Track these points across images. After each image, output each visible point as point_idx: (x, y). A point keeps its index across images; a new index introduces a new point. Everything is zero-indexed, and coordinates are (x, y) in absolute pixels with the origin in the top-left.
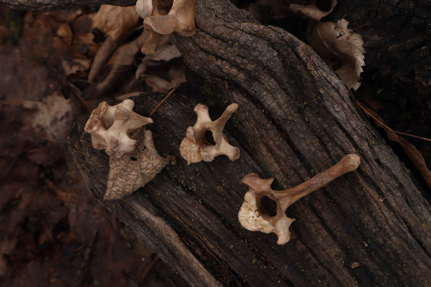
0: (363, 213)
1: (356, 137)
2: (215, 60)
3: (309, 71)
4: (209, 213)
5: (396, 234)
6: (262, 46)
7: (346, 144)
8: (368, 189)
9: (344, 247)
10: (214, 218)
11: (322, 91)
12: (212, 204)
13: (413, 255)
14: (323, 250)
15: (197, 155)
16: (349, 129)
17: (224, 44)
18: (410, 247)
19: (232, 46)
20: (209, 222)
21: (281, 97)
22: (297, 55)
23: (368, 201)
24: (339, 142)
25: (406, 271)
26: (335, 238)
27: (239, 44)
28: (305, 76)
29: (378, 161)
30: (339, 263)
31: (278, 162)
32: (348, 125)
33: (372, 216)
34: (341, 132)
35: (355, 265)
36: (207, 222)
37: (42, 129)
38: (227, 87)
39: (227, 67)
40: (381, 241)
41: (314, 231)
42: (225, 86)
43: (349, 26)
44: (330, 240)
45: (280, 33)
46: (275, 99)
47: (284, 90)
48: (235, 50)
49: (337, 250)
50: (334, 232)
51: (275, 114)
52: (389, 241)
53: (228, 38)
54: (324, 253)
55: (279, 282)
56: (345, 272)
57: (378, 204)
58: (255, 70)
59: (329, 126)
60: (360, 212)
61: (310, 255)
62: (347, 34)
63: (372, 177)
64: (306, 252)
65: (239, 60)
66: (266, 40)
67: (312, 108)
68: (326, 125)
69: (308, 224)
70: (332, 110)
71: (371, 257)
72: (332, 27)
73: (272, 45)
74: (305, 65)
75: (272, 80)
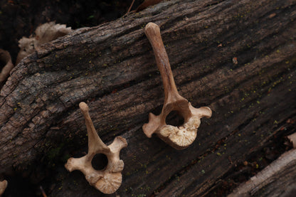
0: (194, 39)
1: (131, 26)
3: (64, 48)
4: (169, 187)
5: (217, 14)
6: (28, 82)
7: (134, 35)
8: (176, 27)
10: (175, 182)
11: (85, 41)
12: (162, 183)
13: (235, 6)
14: (219, 84)
15: (115, 176)
16: (122, 29)
17: (16, 114)
19: (20, 108)
20: (177, 188)
21: (79, 82)
22: (46, 55)
23: (186, 30)
24: (131, 41)
25: (246, 16)
26: (211, 72)
27: (20, 101)
28: (65, 52)
29: (154, 14)
30: (232, 73)
31: (137, 103)
32: (119, 29)
33: (199, 32)
34: (123, 37)
35: (235, 60)
36: (177, 191)
38: (57, 128)
39: (39, 120)
40: (220, 30)
41: (202, 89)
42: (56, 130)
43: (28, 37)
44: (211, 76)
45: (21, 65)
46: (80, 87)
47: (73, 78)
48: (24, 106)
49: (220, 72)
50: (206, 70)
51: (93, 92)
52: (222, 23)
53: (11, 109)
54: (222, 85)
55: (239, 135)
56: (240, 71)
57: (190, 22)
58: (49, 94)
59: (116, 45)
60: (194, 42)
61: (221, 100)
62: (34, 39)
63: (166, 21)
64: (218, 104)
65: (35, 106)
66: (24, 78)
67: (96, 58)
68: (114, 48)
69: (196, 92)
70: (103, 38)
71: (231, 45)
72: (23, 53)
73: (30, 74)
74: (56, 50)
75: (62, 85)
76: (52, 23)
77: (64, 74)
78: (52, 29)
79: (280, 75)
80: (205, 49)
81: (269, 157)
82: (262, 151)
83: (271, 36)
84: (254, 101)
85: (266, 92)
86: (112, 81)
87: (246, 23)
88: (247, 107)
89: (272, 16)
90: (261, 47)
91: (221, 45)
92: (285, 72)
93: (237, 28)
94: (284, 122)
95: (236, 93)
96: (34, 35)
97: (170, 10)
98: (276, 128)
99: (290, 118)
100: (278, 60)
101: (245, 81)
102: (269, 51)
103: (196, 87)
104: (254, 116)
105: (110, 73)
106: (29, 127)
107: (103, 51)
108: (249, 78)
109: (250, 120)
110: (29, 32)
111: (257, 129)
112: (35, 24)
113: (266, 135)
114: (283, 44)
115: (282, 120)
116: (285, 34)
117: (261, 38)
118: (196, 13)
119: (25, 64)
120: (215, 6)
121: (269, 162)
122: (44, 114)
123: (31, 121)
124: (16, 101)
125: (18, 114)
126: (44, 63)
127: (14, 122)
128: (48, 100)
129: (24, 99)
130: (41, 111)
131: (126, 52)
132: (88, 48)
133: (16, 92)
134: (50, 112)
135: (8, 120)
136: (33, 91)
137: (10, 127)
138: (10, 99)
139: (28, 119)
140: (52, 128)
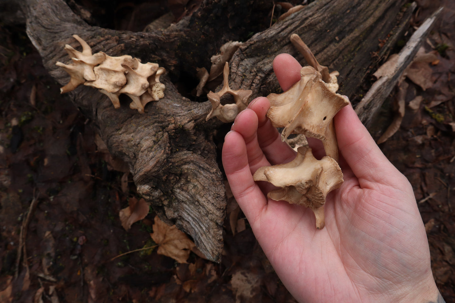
0: (315, 29)
1: (283, 27)
2: (253, 87)
3: (255, 43)
5: (323, 14)
8: (306, 23)
9: (330, 42)
11: (264, 38)
13: (331, 7)
14: (332, 52)
16: (280, 29)
17: (245, 80)
18: (328, 8)
19: (245, 76)
21: (266, 61)
22: (246, 49)
23: (311, 24)
24: (286, 34)
25: (337, 13)
26: (327, 46)
27: (244, 73)
28: (256, 45)
29: (292, 19)
30: (338, 45)
32: (278, 29)
33: (317, 24)
34: (282, 33)
35: (337, 38)
37: (253, 290)
38: (264, 86)
39: (256, 81)
40: (327, 22)
41: (325, 56)
42: (264, 87)
43: (215, 55)
44: (328, 48)
45: (235, 57)
46: (268, 64)
47: (262, 60)
48: (247, 75)
49: (332, 46)
50: (325, 46)
52: (327, 18)
53: (241, 78)
54: (334, 53)
55: (349, 79)
56: (341, 43)
57: (312, 19)
58: (256, 68)
59: (279, 38)
60: (315, 31)
61: (335, 62)
62: (220, 55)
63: (301, 20)
64: (334, 64)
65: (252, 74)
66: (240, 62)
67: (270, 47)
68: (279, 40)
69: (323, 59)
70: (272, 35)
71: (333, 30)
72: (214, 66)
73: (242, 60)
74: (251, 45)
75: (259, 63)
76: (230, 42)
77: (257, 58)
78: (231, 45)
79: (358, 45)
80: (321, 34)
81: (366, 89)
82: (361, 87)
83: (350, 22)
84: (349, 61)
85: (354, 55)
87: (338, 17)
88: (347, 64)
89: (348, 11)
90: (347, 29)
91: (328, 31)
92: (360, 43)
93: (334, 21)
94: (368, 69)
95: (341, 57)
96: (220, 52)
97: (300, 15)
98: (365, 72)
99: (370, 66)
100: (357, 34)
101: (343, 50)
102: (351, 31)
103: (322, 56)
104: (353, 68)
106: (253, 86)
107: (273, 42)
108: (346, 47)
109: (351, 71)
110: (217, 51)
111: (356, 74)
112: (219, 46)
113: (362, 76)
114: (357, 26)
115: (367, 67)
116: (357, 20)
117: (347, 24)
118: (313, 14)
119: (237, 55)
120: (322, 9)
121: (366, 91)
122: (258, 77)
123: (253, 82)
124: (243, 73)
125: (246, 79)
126: (246, 53)
127: (246, 83)
128: (257, 71)
129: (245, 71)
130: (256, 76)
131: (284, 41)
132: (267, 41)
133: (240, 69)
134: (260, 76)
135: (242, 83)
136: (248, 67)
137: (245, 86)
138: (239, 72)
139: (251, 81)
140: (262, 87)
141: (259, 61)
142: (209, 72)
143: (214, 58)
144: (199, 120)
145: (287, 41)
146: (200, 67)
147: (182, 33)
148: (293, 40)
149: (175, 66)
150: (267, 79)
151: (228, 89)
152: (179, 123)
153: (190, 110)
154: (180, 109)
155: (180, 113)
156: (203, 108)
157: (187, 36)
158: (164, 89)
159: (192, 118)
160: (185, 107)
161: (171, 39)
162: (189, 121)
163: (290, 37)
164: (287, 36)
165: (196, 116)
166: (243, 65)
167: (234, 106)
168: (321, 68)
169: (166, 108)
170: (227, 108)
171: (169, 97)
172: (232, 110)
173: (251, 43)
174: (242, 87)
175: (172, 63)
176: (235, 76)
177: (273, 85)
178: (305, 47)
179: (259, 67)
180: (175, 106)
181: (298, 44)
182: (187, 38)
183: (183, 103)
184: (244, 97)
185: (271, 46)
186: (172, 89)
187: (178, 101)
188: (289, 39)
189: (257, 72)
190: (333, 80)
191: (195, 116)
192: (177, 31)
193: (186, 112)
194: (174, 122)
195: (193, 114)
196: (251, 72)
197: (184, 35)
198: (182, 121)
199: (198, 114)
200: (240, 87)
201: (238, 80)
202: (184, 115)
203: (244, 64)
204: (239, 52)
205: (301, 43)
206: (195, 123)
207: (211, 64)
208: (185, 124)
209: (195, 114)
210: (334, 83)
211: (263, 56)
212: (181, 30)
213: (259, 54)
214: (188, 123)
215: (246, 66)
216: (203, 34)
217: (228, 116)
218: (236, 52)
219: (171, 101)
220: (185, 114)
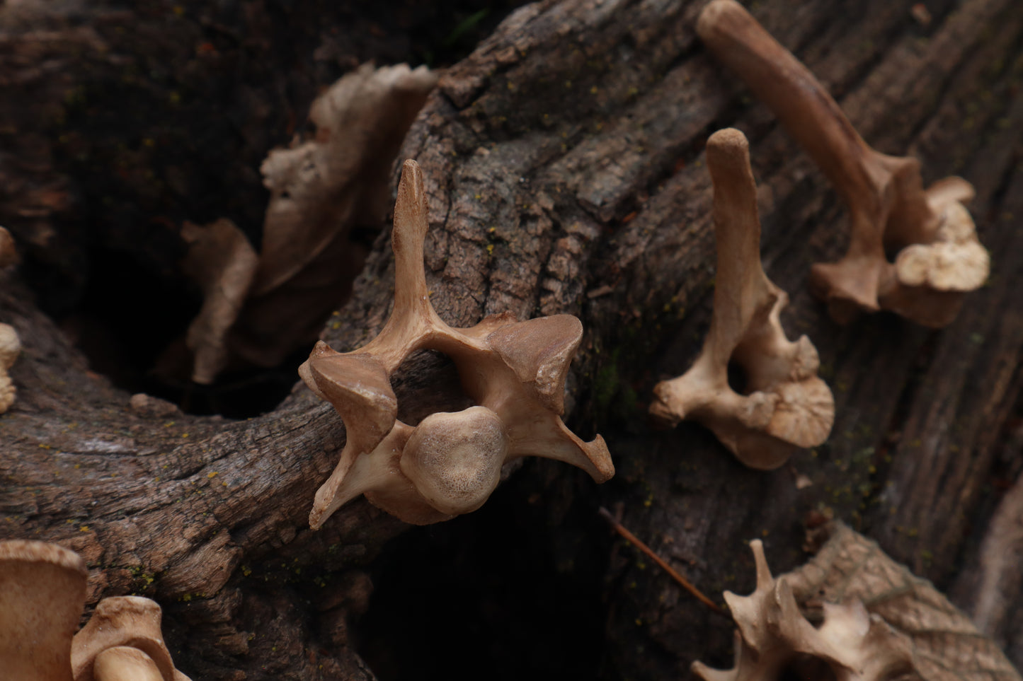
2: (551, 297)
4: (915, 409)
6: (477, 172)
9: (892, 36)
10: (924, 390)
11: (566, 27)
12: (891, 403)
14: (910, 86)
15: (810, 386)
17: (502, 262)
19: (497, 240)
20: (938, 404)
21: (593, 150)
22: (478, 92)
26: (877, 59)
27: (491, 223)
28: (529, 69)
30: (929, 49)
35: (919, 12)
36: (941, 411)
38: (605, 289)
39: (563, 265)
41: (878, 107)
42: (606, 296)
44: (886, 68)
45: (423, 140)
46: (601, 166)
47: (569, 148)
48: (510, 232)
49: (901, 53)
50: (868, 55)
51: (642, 169)
53: (479, 252)
54: (918, 88)
56: (943, 37)
58: (549, 190)
59: (643, 25)
61: (926, 135)
65: (536, 228)
66: (456, 168)
67: (602, 76)
68: (642, 36)
72: (281, 206)
73: (464, 153)
74: (503, 68)
75: (556, 166)
76: (366, 69)
77: (545, 141)
86: (668, 134)
95: (949, 108)
101: (958, 68)
105: (653, 114)
106: (551, 292)
107: (615, 52)
108: (971, 52)
119: (433, 130)
122: (571, 244)
123: (545, 274)
124: (482, 224)
125: (506, 258)
126: (481, 117)
127: (512, 282)
128: (556, 208)
129: (495, 215)
130: (554, 240)
131: (668, 43)
132: (582, 46)
133: (463, 201)
134: (581, 238)
135: (487, 282)
136: (504, 191)
137: (507, 300)
138: (464, 223)
139: (537, 269)
140: (594, 294)
141: (557, 156)
142: (257, 243)
143: (277, 162)
144: (258, 528)
145: (683, 40)
146: (204, 218)
147: (86, 33)
148: (716, 30)
149: (55, 219)
150: (615, 248)
151: (429, 322)
152: (135, 561)
153: (197, 470)
154: (129, 470)
155: (134, 495)
156: (276, 453)
157: (117, 49)
158: (10, 353)
159: (217, 517)
160: (155, 454)
161: (20, 67)
162: (199, 542)
163: (696, 18)
164: (680, 13)
165: (241, 504)
166: (475, 181)
167: (478, 424)
168: (886, 168)
169: (35, 474)
170: (442, 439)
171: (44, 400)
172: (470, 448)
173: (504, 57)
174: (492, 305)
175: (39, 207)
176: (442, 244)
177: (649, 280)
178: (787, 62)
179: (563, 184)
180: (94, 453)
181: (747, 51)
182: (115, 59)
183: (141, 432)
184: (537, 360)
185: (606, 71)
186: (53, 354)
187: (107, 424)
188: (690, 28)
189: (555, 215)
190: (953, 227)
191: (231, 502)
192: (51, 23)
193: (171, 487)
194: (102, 558)
195: (215, 494)
196: (526, 218)
197: (99, 45)
198: (151, 543)
199: (249, 492)
200: (482, 307)
201: (464, 264)
202: (161, 506)
203: (480, 177)
204: (441, 113)
205: (763, 43)
206: (233, 550)
207: (264, 196)
208: (173, 561)
209: (233, 493)
210: (961, 242)
211: (568, 127)
212: (75, 21)
213: (547, 119)
214: (192, 551)
215: (492, 187)
216: (210, 33)
217: (446, 486)
218: (422, 116)
219: (65, 427)
220: (165, 499)
